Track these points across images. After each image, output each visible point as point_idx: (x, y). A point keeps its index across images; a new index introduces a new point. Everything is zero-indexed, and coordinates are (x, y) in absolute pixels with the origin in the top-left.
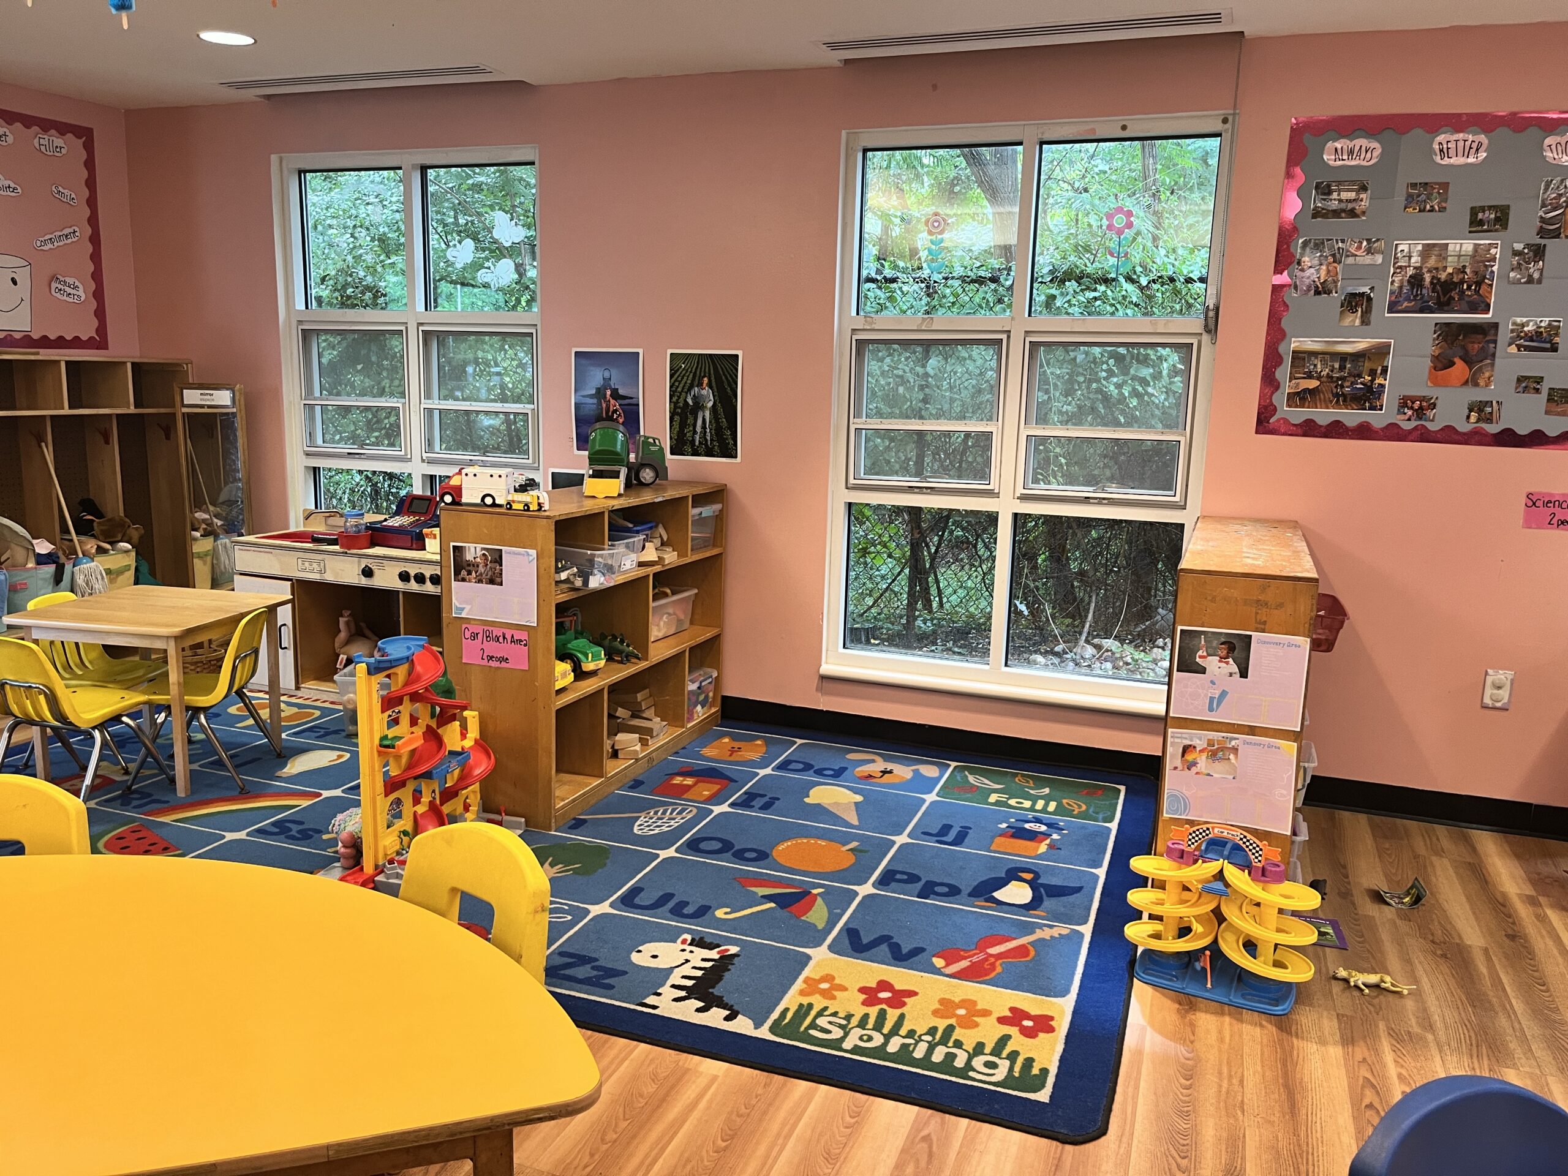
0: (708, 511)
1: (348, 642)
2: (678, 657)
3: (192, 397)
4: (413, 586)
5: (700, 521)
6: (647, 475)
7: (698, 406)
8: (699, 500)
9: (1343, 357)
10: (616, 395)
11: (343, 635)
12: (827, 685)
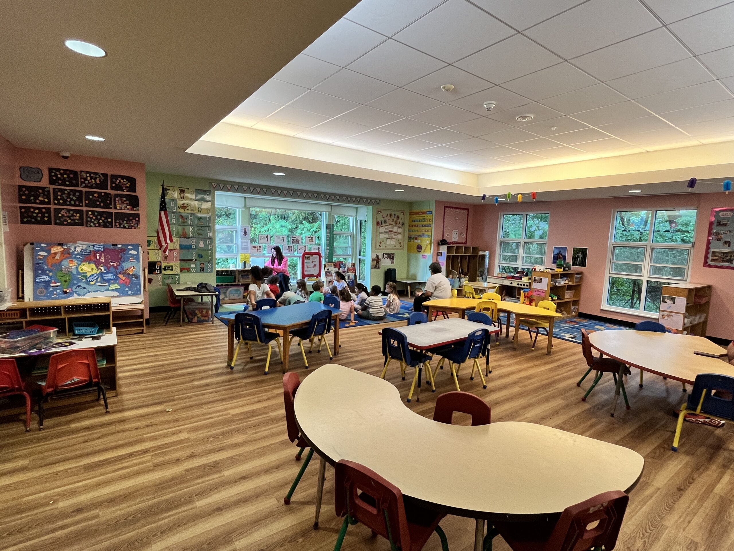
0: (578, 276)
1: (504, 296)
2: (570, 302)
3: (481, 253)
4: (520, 286)
5: (577, 278)
6: (567, 269)
7: (578, 257)
8: (577, 274)
9: (724, 253)
10: (561, 255)
11: (504, 295)
12: (603, 311)
